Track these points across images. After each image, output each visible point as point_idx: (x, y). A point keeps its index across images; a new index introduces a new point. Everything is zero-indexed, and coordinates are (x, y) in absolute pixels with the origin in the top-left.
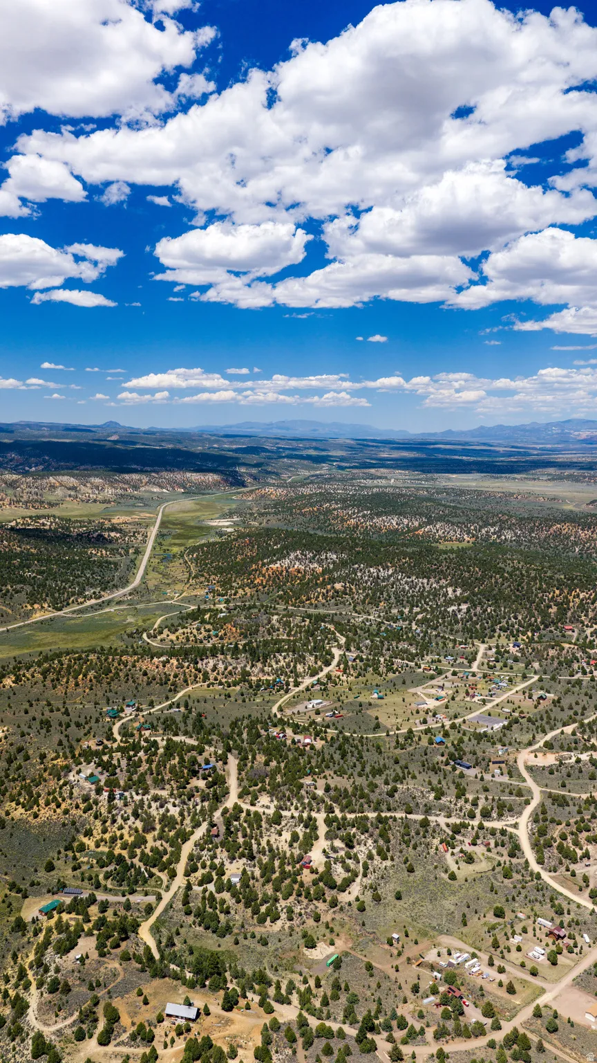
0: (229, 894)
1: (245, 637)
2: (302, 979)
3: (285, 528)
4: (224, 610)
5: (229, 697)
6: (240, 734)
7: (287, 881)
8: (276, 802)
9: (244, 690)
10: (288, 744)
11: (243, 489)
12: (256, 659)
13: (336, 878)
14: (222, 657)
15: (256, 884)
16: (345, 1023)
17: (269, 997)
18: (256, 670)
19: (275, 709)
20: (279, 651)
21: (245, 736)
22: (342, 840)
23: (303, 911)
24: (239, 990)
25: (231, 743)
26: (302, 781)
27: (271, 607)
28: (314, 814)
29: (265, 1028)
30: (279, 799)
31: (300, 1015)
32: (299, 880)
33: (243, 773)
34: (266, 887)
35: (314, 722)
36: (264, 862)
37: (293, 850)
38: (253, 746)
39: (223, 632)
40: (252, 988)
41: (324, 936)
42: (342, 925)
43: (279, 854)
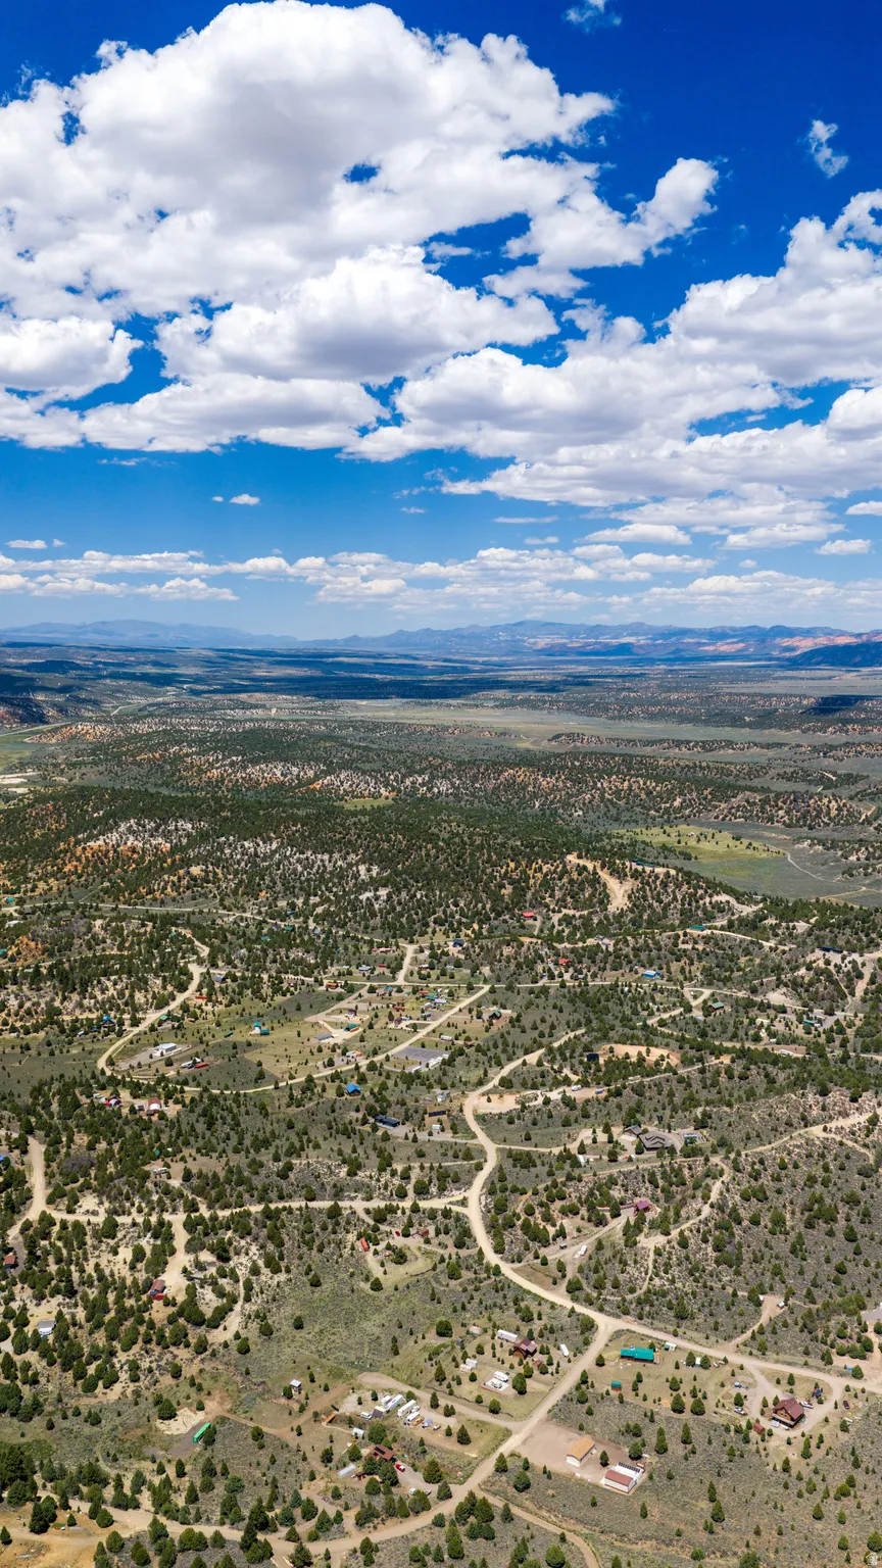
0: (36, 1353)
1: (52, 955)
2: (155, 1467)
3: (110, 784)
4: (15, 915)
5: (28, 1049)
6: (47, 1105)
7: (128, 1324)
8: (107, 1205)
9: (52, 1038)
10: (124, 1115)
11: (40, 727)
12: (70, 987)
13: (203, 1308)
14: (14, 988)
15: (80, 1333)
16: (222, 1523)
17: (104, 1502)
18: (69, 1005)
19: (101, 1063)
20: (106, 973)
21: (55, 1107)
22: (212, 1250)
23: (154, 1365)
24: (56, 1498)
25: (33, 1120)
26: (147, 1168)
27: (91, 907)
28: (167, 1217)
29: (101, 1550)
30: (111, 1199)
31: (155, 1522)
32: (147, 1319)
33: (54, 1165)
34: (96, 1335)
35: (163, 1078)
36: (91, 1297)
37: (137, 1275)
38: (69, 1122)
39: (14, 949)
40: (77, 1492)
41: (188, 1397)
42: (215, 1378)
43: (114, 1282)
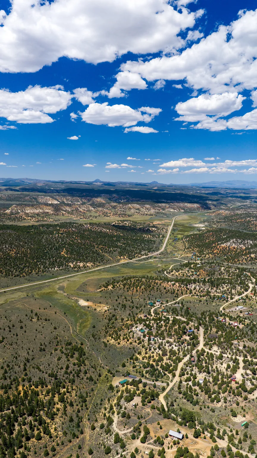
0: (198, 387)
1: (209, 276)
2: (230, 430)
3: (228, 228)
4: (200, 263)
5: (201, 301)
6: (205, 318)
7: (225, 386)
8: (220, 350)
9: (208, 299)
10: (227, 325)
11: (210, 211)
12: (214, 286)
13: (247, 387)
14: (198, 284)
15: (210, 385)
16: (249, 453)
17: (214, 435)
18: (213, 291)
19: (221, 309)
20: (224, 283)
21: (207, 319)
22: (251, 370)
23: (231, 400)
24: (201, 430)
25: (201, 322)
26: (232, 342)
27: (221, 263)
28: (238, 357)
29: (212, 449)
30: (222, 349)
31: (228, 446)
32: (230, 385)
33: (206, 335)
34: (215, 387)
35: (239, 316)
36: (214, 375)
37: (228, 372)
38: (211, 324)
39: (199, 273)
40: (207, 430)
41: (241, 412)
42: (249, 409)
43: (221, 373)
